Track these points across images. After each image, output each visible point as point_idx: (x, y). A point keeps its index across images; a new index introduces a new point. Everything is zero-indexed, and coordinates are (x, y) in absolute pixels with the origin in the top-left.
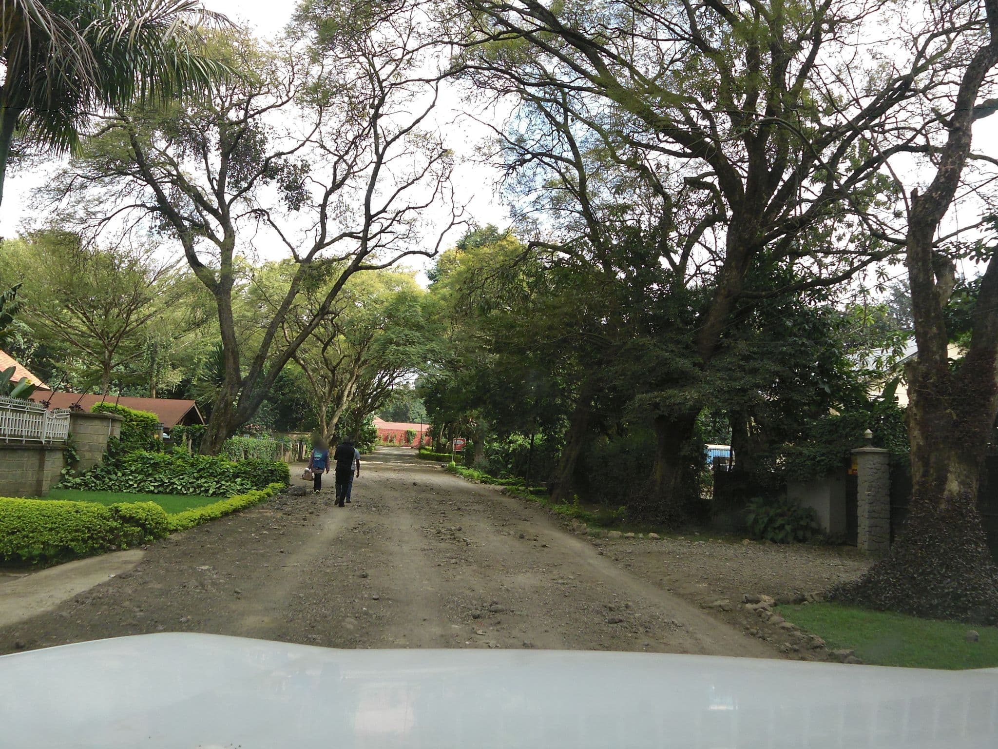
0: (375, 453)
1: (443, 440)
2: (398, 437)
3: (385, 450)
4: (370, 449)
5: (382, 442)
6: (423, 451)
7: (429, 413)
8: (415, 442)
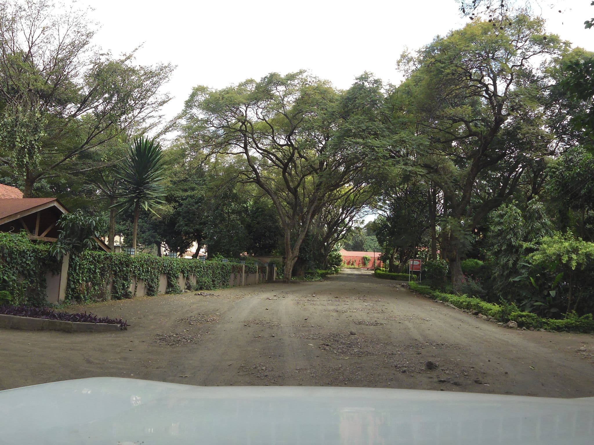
0: (340, 274)
1: (397, 263)
2: (357, 262)
3: (348, 271)
4: (336, 271)
5: (346, 265)
6: (378, 271)
7: (381, 242)
8: (369, 265)
